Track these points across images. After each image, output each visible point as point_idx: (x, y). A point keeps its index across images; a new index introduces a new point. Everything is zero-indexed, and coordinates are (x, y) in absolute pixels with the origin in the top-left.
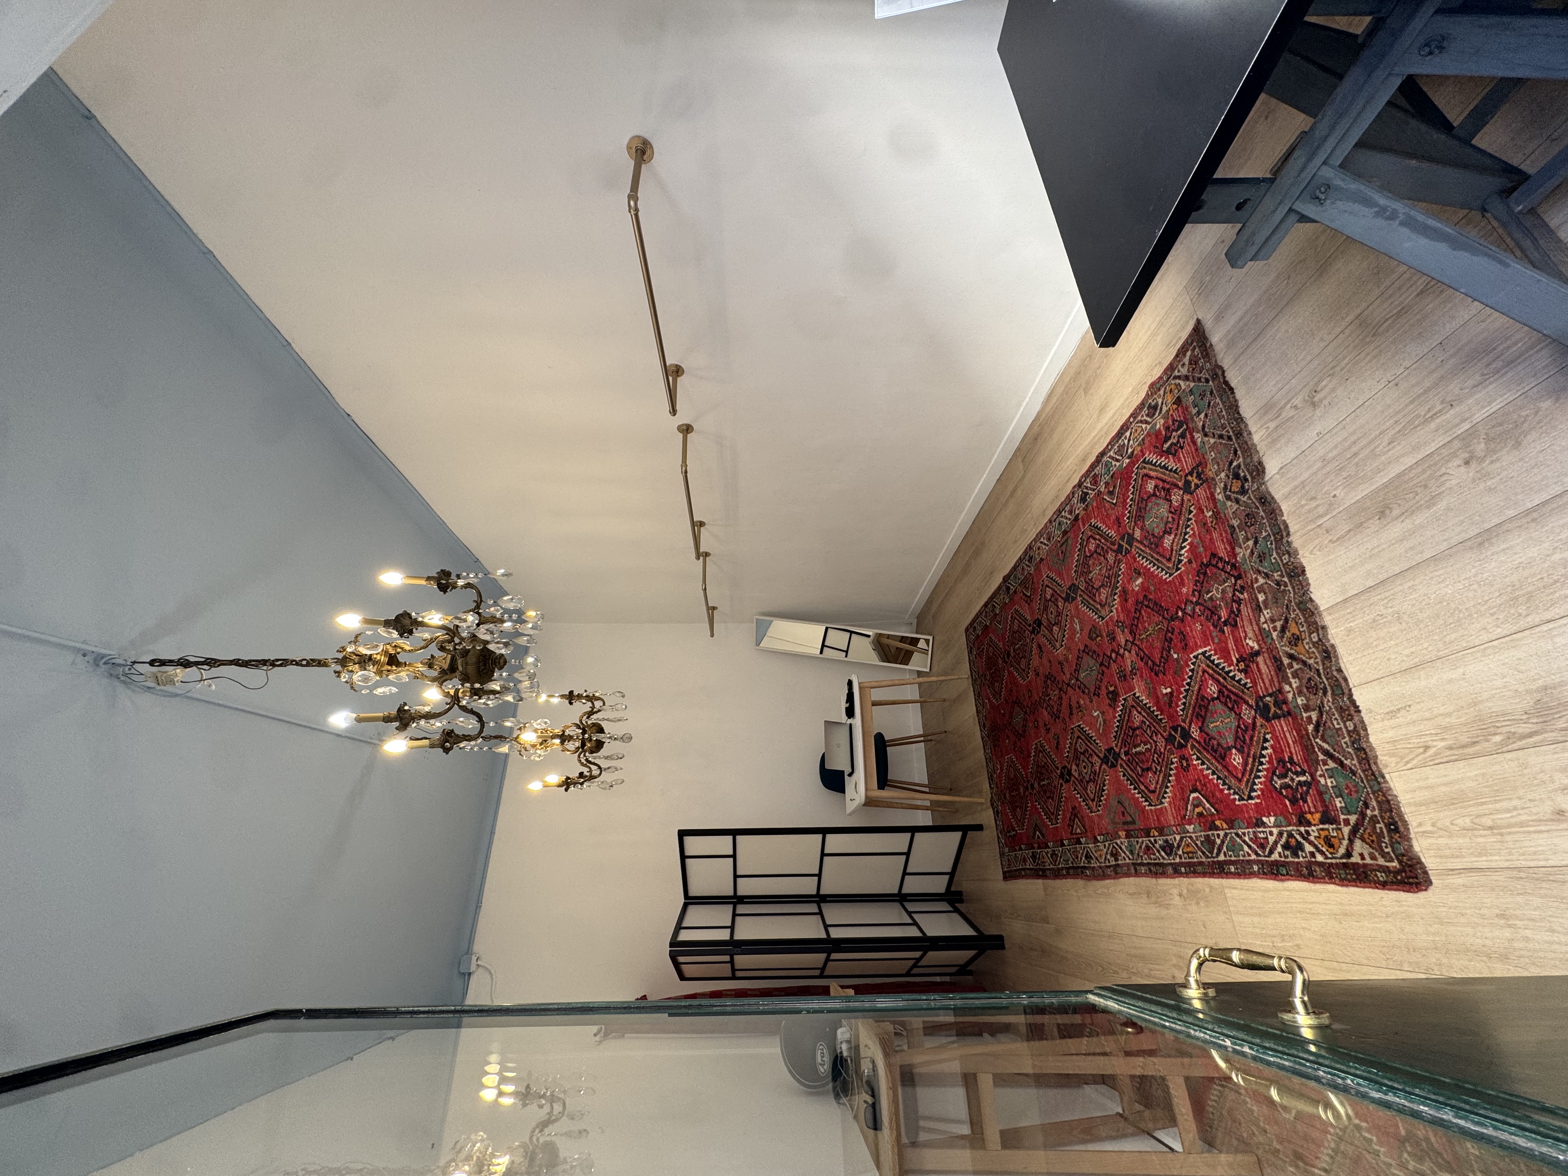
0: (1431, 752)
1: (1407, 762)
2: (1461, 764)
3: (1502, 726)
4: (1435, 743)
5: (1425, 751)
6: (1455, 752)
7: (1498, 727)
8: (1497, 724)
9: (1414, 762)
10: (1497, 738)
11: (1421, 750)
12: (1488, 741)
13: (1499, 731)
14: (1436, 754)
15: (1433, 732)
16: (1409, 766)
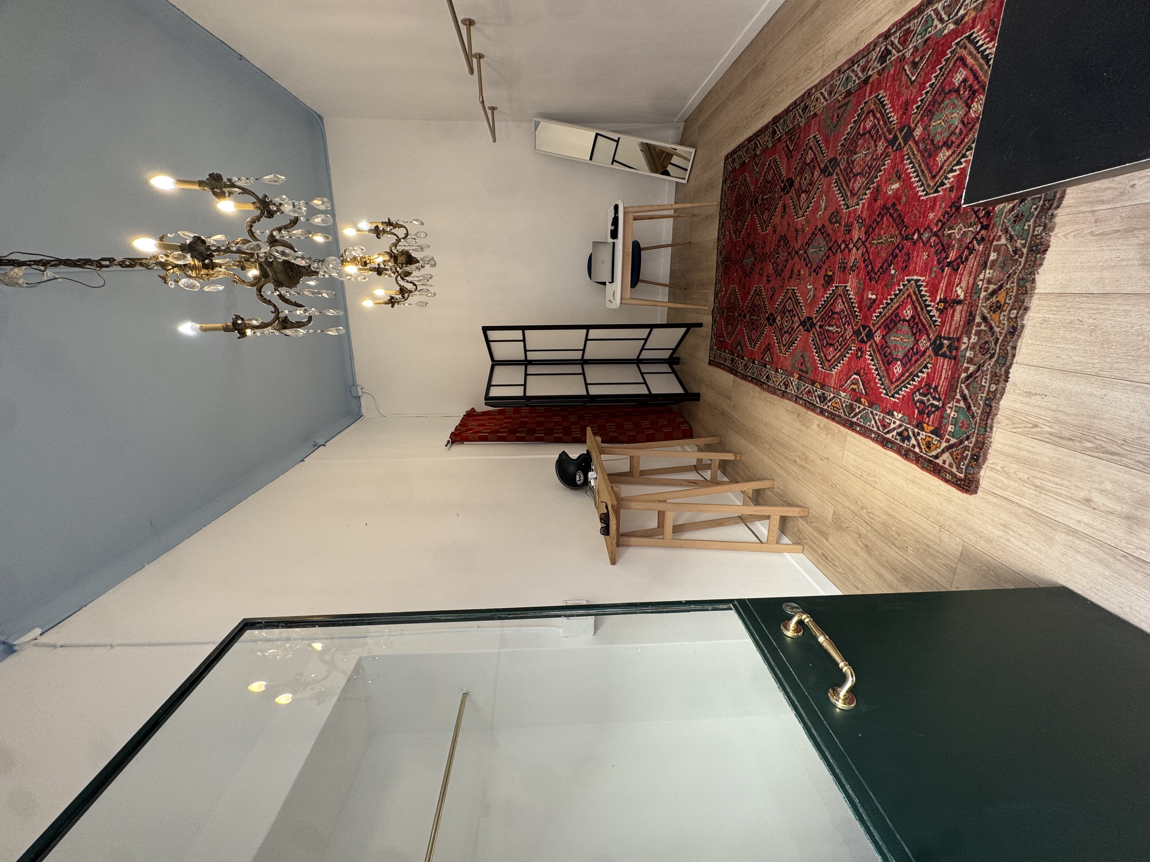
0: (1036, 430)
1: (1015, 428)
2: (1049, 446)
3: (1099, 440)
4: (1043, 426)
5: (1033, 427)
6: (1053, 438)
7: (1095, 438)
8: (1097, 437)
9: (1019, 430)
10: (1089, 445)
11: (1030, 425)
12: (1080, 442)
13: (1094, 441)
14: (1038, 433)
15: (1048, 419)
16: (1014, 430)
